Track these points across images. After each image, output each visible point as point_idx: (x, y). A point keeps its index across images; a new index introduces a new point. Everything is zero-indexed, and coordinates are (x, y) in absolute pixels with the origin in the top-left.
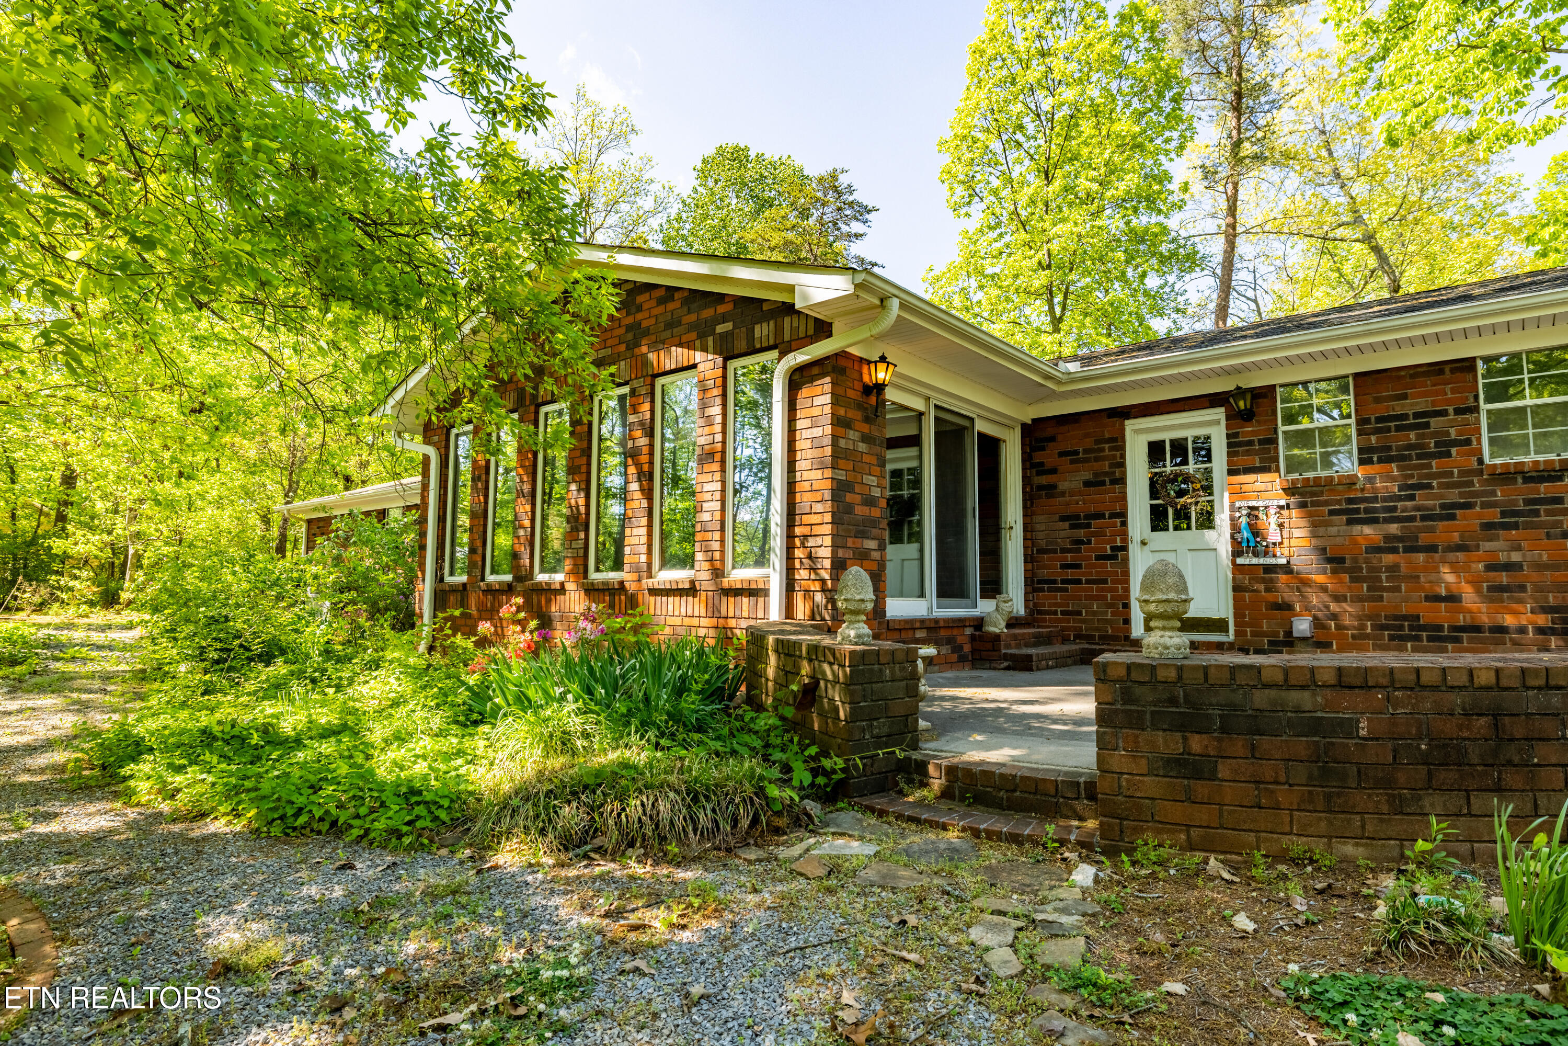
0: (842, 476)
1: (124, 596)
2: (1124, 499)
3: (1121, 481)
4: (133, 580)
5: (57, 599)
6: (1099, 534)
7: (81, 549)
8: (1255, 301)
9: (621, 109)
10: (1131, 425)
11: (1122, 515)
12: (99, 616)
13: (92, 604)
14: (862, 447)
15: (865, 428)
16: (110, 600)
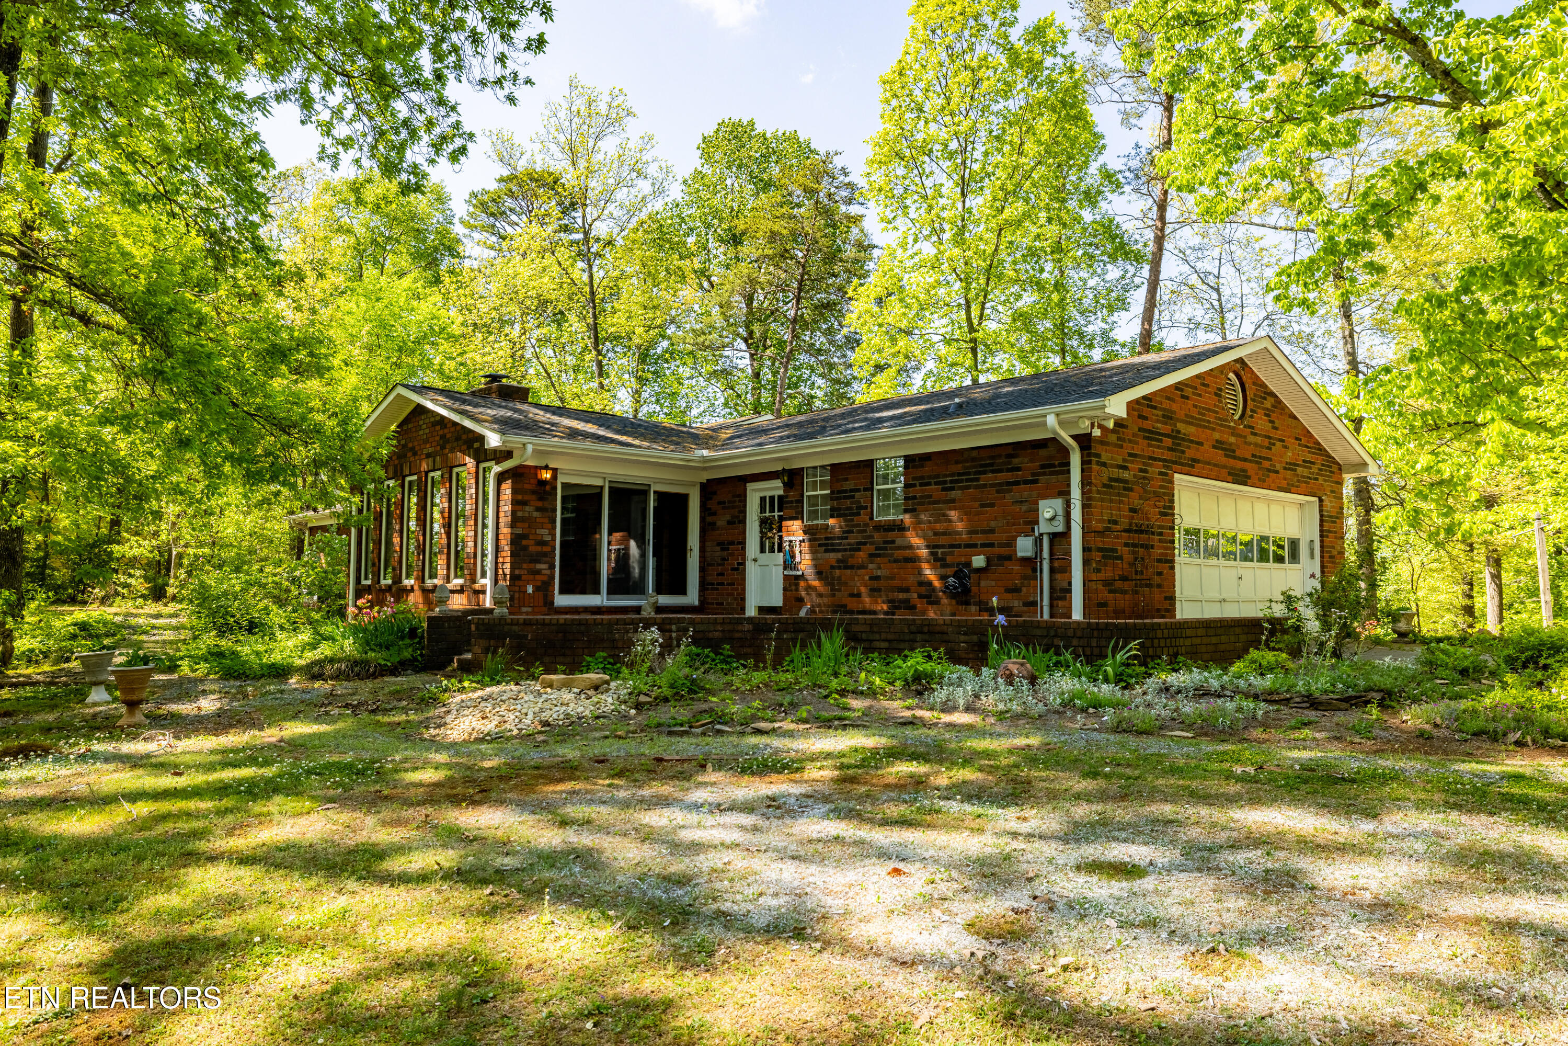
0: (519, 531)
1: (170, 591)
2: (744, 532)
3: (743, 522)
4: (176, 577)
5: (117, 594)
6: (732, 555)
7: (136, 552)
8: (1217, 290)
9: (616, 92)
10: (750, 486)
11: (743, 543)
12: (152, 607)
13: (144, 597)
14: (536, 514)
15: (540, 504)
16: (158, 594)
